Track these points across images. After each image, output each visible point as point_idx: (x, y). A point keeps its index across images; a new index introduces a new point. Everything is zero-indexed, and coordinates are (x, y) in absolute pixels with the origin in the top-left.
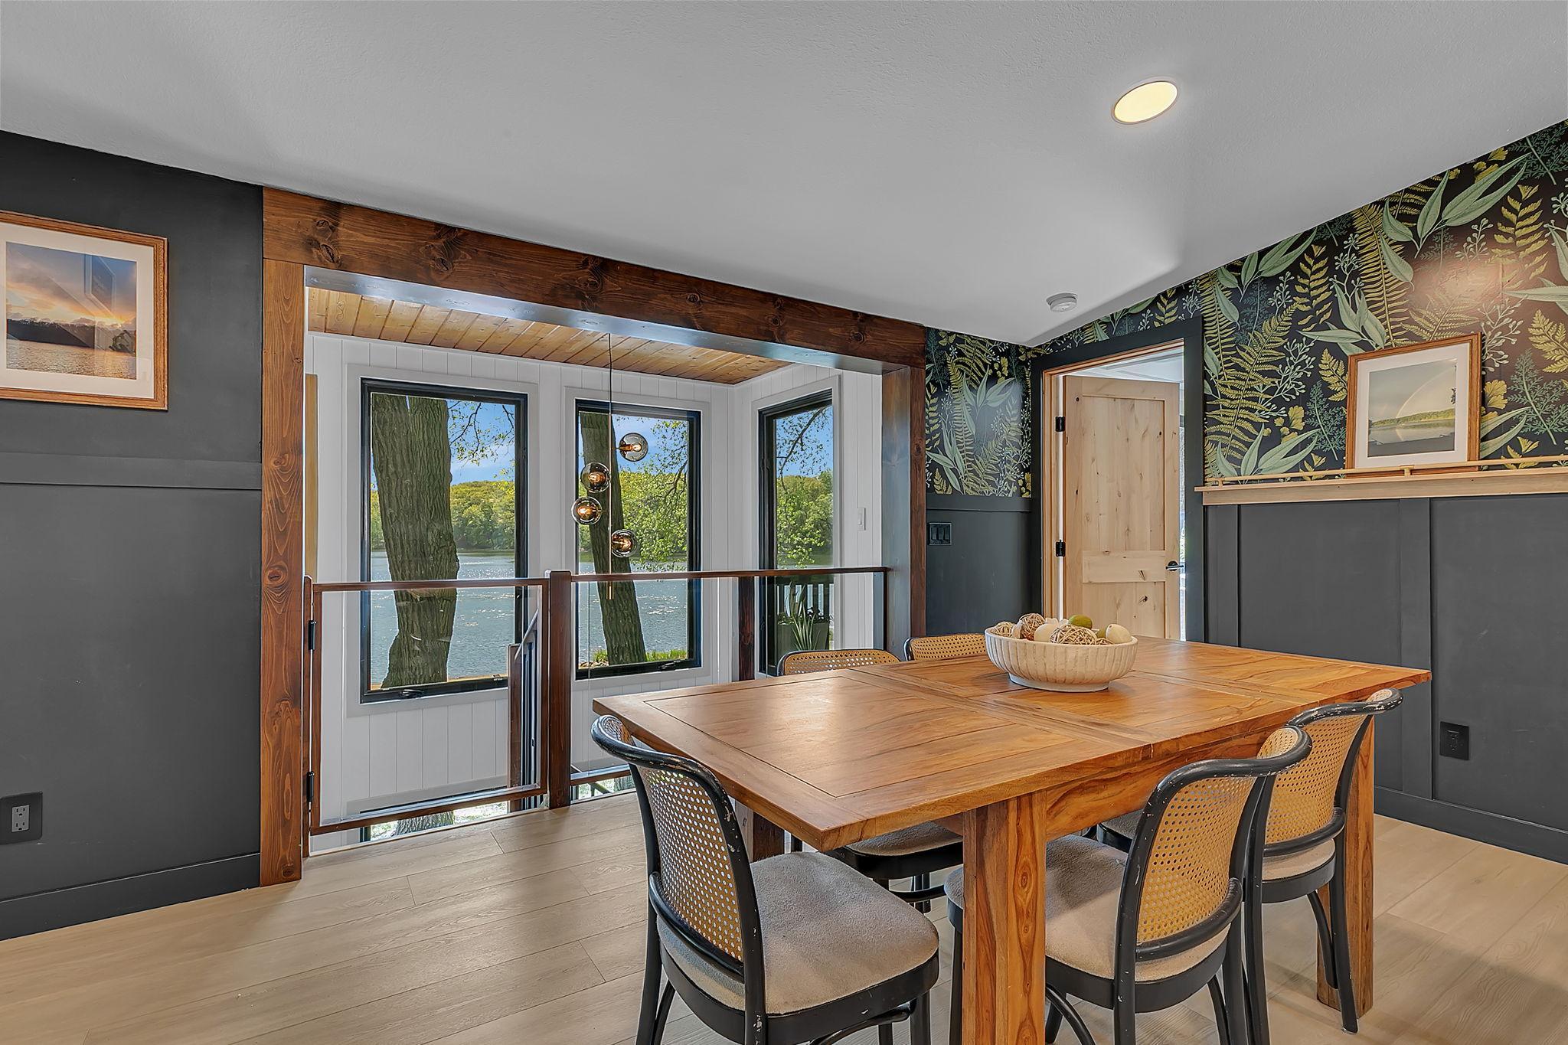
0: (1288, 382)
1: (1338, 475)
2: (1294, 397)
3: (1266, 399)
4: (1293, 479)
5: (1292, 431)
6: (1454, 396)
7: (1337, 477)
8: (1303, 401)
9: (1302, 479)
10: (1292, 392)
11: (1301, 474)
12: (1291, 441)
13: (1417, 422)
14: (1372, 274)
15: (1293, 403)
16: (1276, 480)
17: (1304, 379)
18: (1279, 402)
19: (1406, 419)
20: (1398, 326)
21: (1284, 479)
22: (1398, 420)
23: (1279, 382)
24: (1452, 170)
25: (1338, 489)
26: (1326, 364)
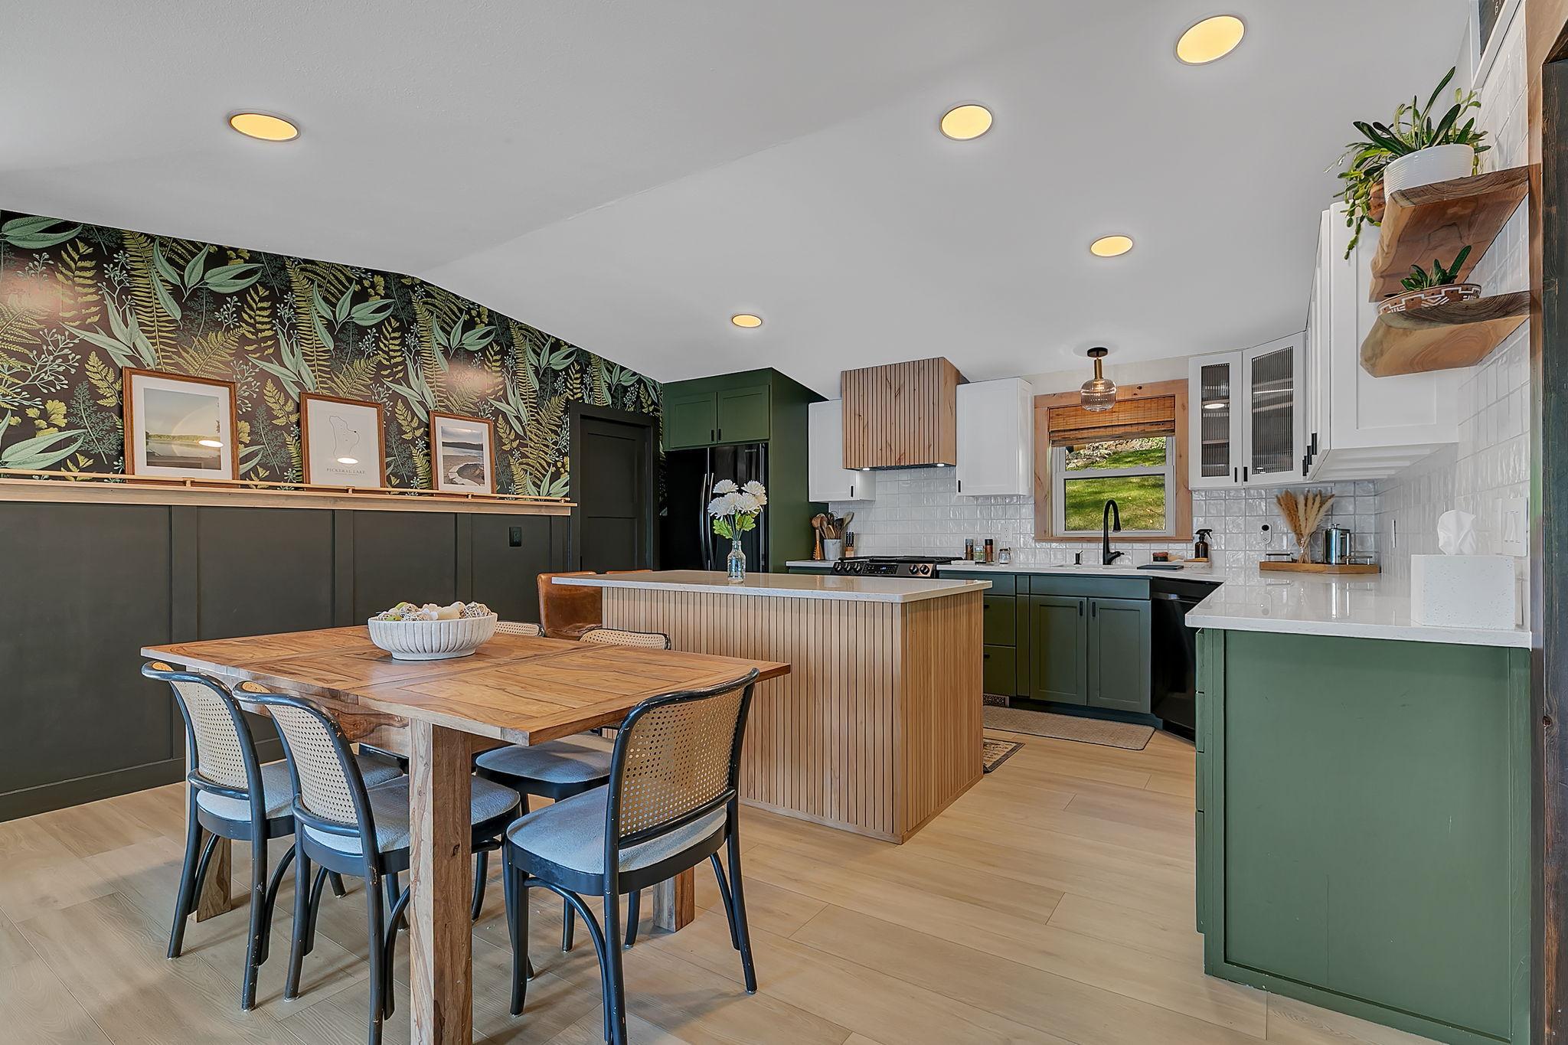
0: (46, 372)
1: (108, 479)
2: (53, 390)
3: (14, 384)
4: (51, 477)
5: (50, 425)
6: (219, 427)
7: (105, 480)
8: (65, 396)
9: (63, 478)
10: (52, 384)
11: (63, 473)
12: (50, 436)
13: (189, 442)
14: (143, 299)
15: (53, 397)
16: (30, 477)
17: (67, 373)
18: (34, 392)
19: (180, 437)
20: (168, 354)
21: (40, 476)
22: (174, 437)
23: (33, 369)
24: (212, 245)
25: (110, 492)
26: (94, 367)
